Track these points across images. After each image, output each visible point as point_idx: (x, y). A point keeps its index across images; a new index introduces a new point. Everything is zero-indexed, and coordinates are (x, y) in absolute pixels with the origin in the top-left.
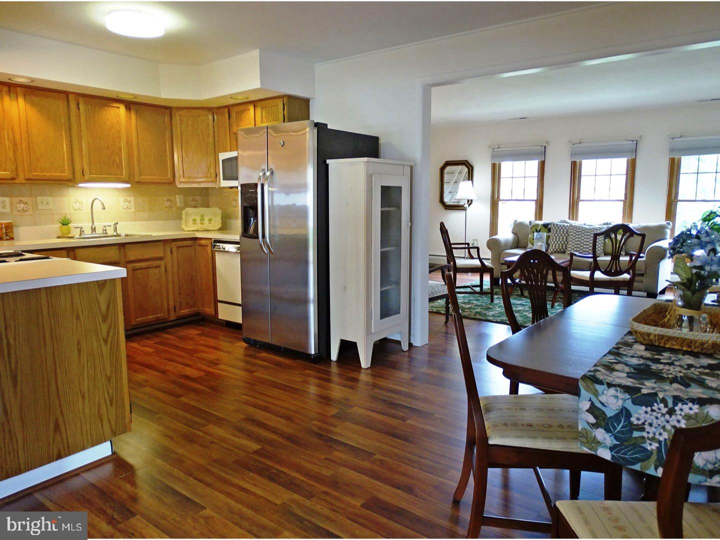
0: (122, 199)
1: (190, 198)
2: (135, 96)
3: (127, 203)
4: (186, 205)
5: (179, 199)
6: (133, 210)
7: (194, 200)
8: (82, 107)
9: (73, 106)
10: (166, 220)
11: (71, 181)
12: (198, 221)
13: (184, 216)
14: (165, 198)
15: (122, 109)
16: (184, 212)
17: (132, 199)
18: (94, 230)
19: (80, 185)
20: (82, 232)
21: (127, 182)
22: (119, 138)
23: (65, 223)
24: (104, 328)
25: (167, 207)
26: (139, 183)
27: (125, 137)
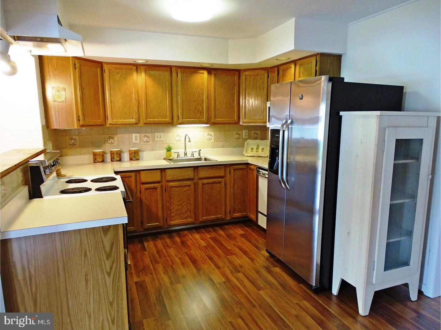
0: (206, 133)
1: (253, 132)
2: (212, 65)
3: (209, 136)
4: (250, 138)
5: (244, 133)
6: (213, 140)
7: (255, 133)
8: (179, 75)
9: (174, 74)
10: (235, 148)
11: (172, 123)
12: (255, 150)
13: (245, 146)
14: (235, 132)
15: (205, 75)
16: (246, 143)
17: (212, 133)
18: (186, 154)
19: (178, 126)
20: (178, 155)
21: (207, 123)
22: (203, 94)
23: (169, 150)
25: (236, 139)
26: (214, 123)
27: (206, 93)
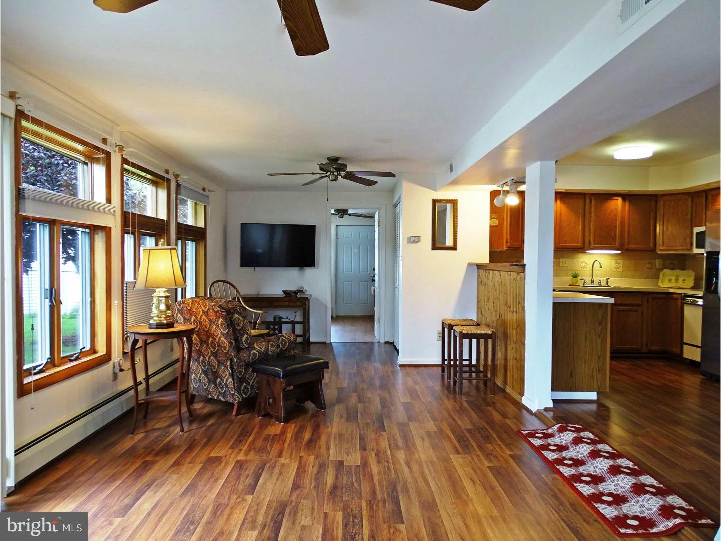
0: (614, 262)
1: (669, 262)
2: (630, 191)
3: (617, 265)
4: (665, 268)
5: (658, 263)
6: (621, 270)
7: (671, 263)
8: (593, 202)
9: (588, 201)
10: (646, 278)
11: (582, 249)
12: (674, 280)
13: (661, 276)
14: (648, 262)
15: (619, 201)
16: (661, 273)
17: (621, 261)
18: (592, 282)
19: (587, 252)
20: (585, 282)
21: (619, 250)
22: (616, 220)
23: (575, 276)
24: (599, 329)
25: (648, 269)
26: (627, 250)
27: (620, 220)
